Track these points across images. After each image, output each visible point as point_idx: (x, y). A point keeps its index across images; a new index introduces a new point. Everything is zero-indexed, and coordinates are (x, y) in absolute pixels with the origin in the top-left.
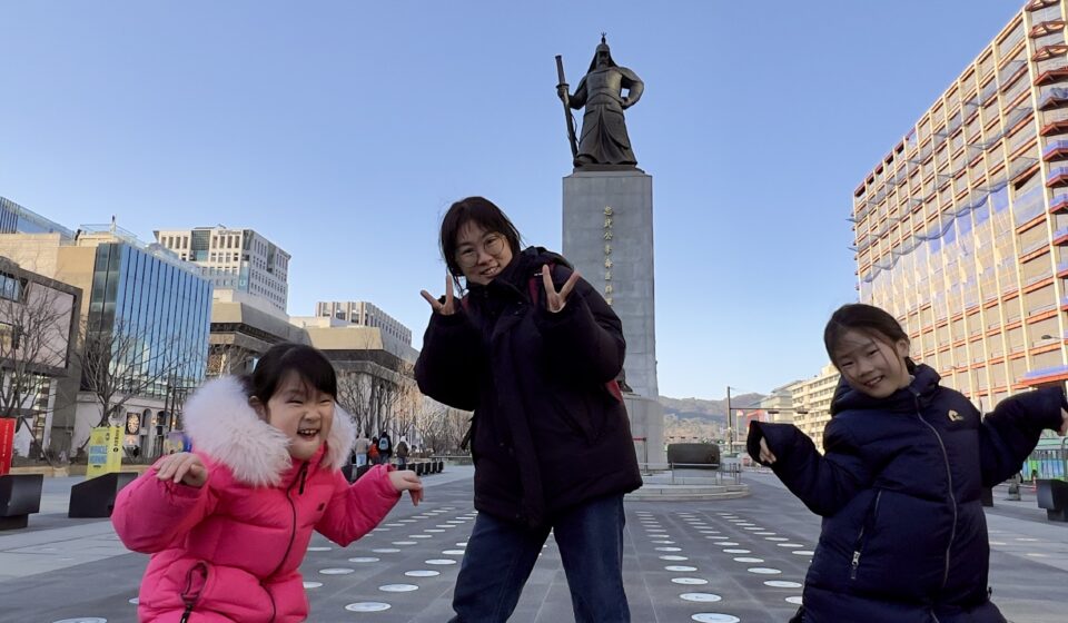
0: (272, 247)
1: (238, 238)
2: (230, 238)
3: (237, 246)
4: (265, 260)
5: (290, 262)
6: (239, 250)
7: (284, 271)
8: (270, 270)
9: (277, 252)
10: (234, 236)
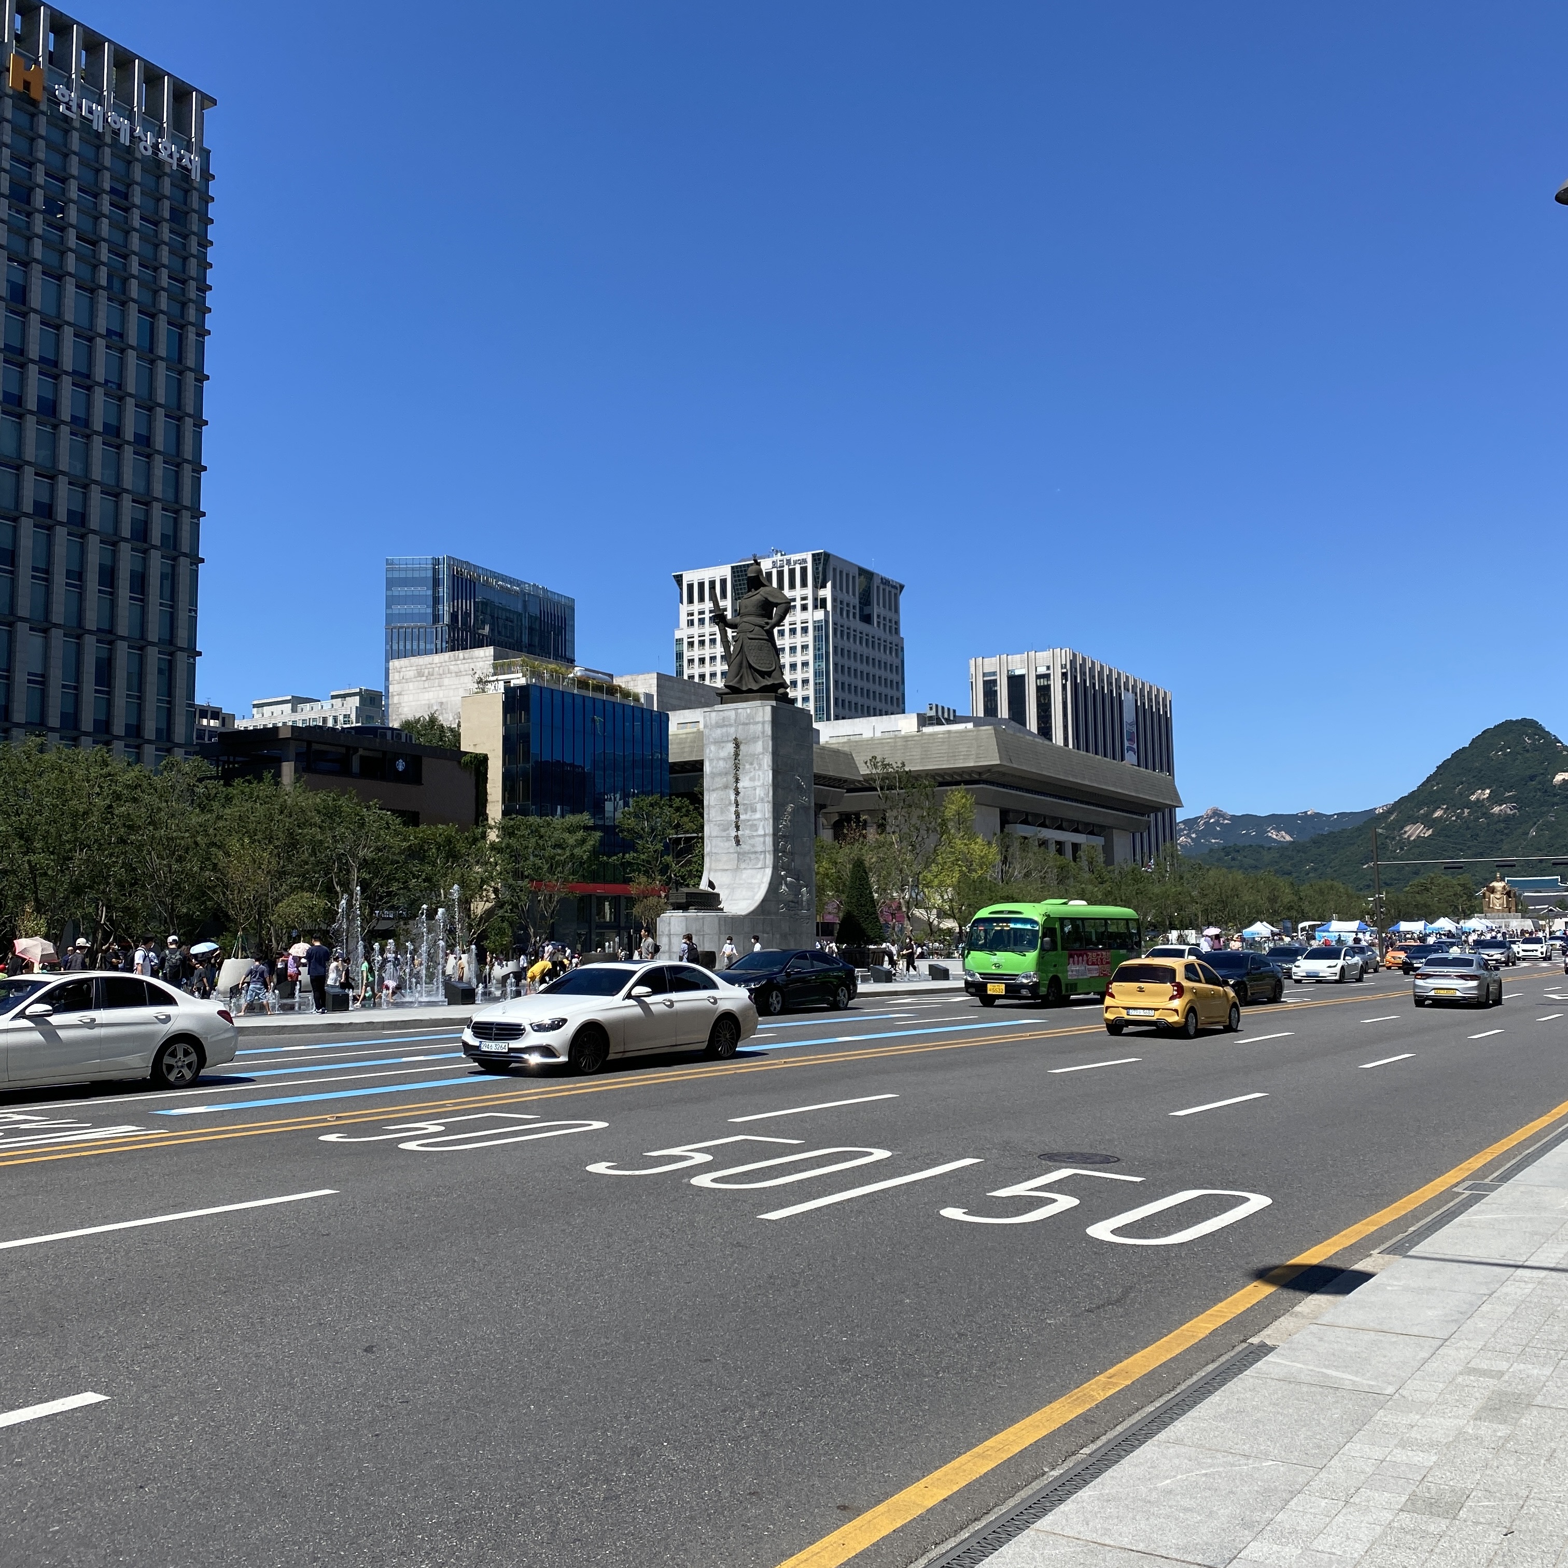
0: (867, 575)
1: (804, 571)
2: (792, 572)
3: (804, 584)
4: (857, 601)
5: (903, 598)
6: (809, 591)
7: (890, 615)
8: (867, 619)
9: (876, 582)
10: (798, 568)
